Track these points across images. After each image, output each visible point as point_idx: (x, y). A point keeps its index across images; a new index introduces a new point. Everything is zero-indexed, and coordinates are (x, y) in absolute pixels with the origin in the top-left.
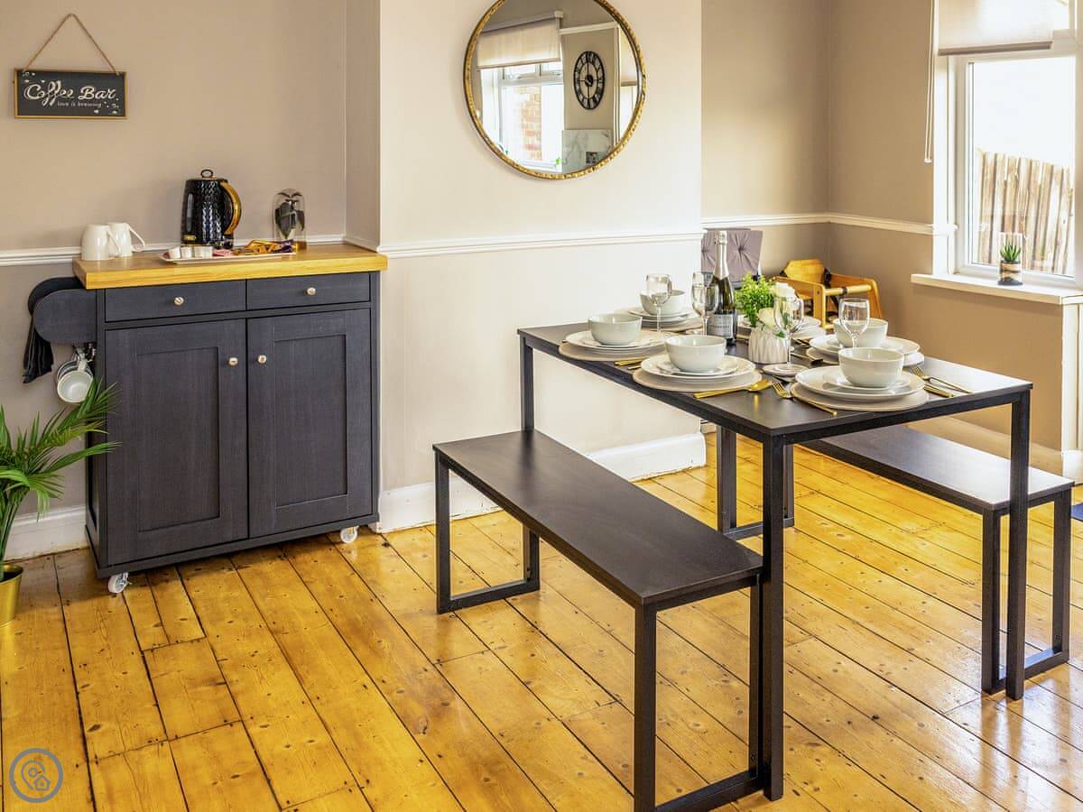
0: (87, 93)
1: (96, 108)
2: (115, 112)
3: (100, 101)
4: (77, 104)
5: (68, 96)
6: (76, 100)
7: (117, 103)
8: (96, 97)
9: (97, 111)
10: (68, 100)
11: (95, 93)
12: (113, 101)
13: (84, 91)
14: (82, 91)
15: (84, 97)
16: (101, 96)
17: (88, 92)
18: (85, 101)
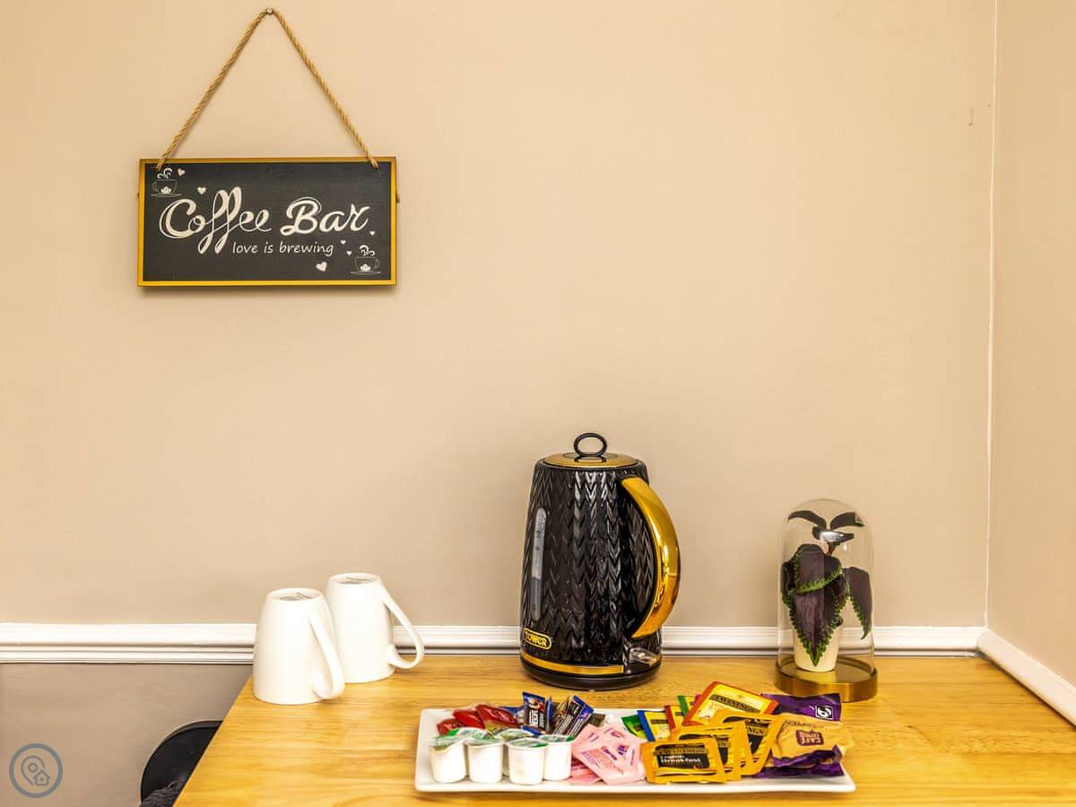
0: (300, 218)
1: (321, 257)
2: (365, 268)
3: (333, 237)
4: (276, 248)
5: (258, 226)
6: (275, 238)
7: (372, 243)
8: (323, 228)
9: (322, 267)
10: (257, 238)
11: (319, 217)
12: (362, 237)
13: (295, 212)
14: (289, 214)
15: (295, 229)
16: (335, 225)
17: (304, 215)
18: (295, 239)
